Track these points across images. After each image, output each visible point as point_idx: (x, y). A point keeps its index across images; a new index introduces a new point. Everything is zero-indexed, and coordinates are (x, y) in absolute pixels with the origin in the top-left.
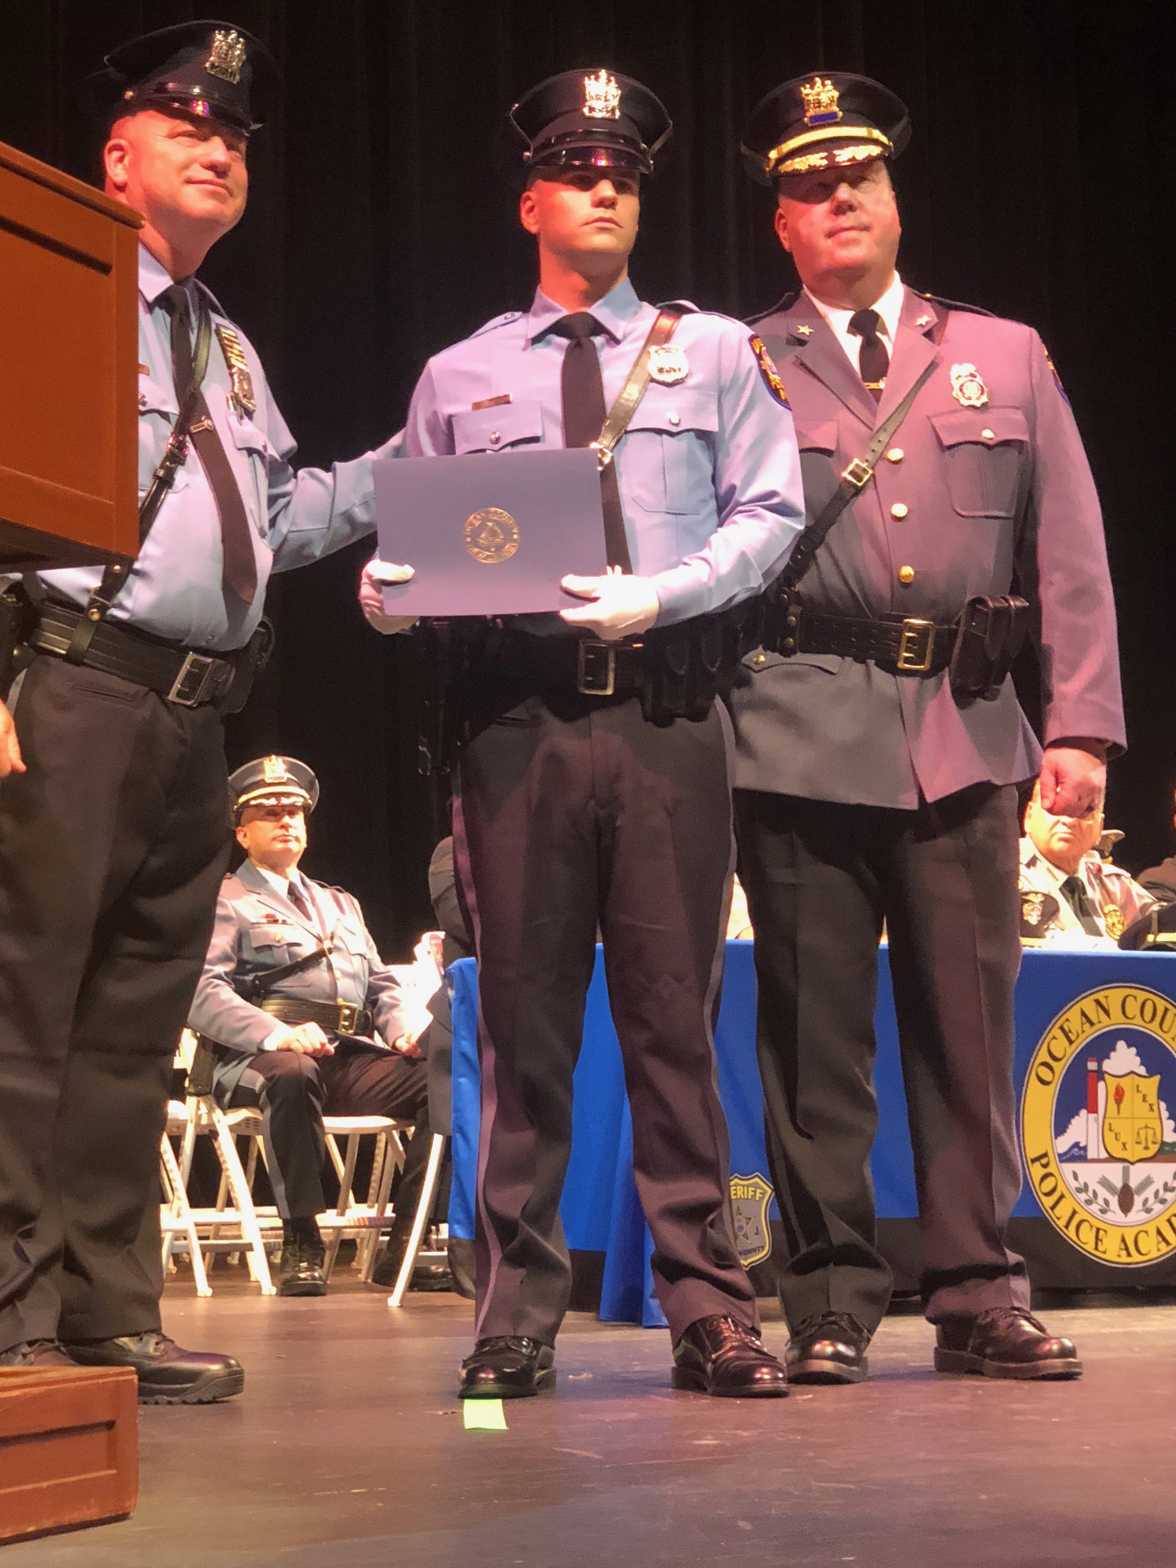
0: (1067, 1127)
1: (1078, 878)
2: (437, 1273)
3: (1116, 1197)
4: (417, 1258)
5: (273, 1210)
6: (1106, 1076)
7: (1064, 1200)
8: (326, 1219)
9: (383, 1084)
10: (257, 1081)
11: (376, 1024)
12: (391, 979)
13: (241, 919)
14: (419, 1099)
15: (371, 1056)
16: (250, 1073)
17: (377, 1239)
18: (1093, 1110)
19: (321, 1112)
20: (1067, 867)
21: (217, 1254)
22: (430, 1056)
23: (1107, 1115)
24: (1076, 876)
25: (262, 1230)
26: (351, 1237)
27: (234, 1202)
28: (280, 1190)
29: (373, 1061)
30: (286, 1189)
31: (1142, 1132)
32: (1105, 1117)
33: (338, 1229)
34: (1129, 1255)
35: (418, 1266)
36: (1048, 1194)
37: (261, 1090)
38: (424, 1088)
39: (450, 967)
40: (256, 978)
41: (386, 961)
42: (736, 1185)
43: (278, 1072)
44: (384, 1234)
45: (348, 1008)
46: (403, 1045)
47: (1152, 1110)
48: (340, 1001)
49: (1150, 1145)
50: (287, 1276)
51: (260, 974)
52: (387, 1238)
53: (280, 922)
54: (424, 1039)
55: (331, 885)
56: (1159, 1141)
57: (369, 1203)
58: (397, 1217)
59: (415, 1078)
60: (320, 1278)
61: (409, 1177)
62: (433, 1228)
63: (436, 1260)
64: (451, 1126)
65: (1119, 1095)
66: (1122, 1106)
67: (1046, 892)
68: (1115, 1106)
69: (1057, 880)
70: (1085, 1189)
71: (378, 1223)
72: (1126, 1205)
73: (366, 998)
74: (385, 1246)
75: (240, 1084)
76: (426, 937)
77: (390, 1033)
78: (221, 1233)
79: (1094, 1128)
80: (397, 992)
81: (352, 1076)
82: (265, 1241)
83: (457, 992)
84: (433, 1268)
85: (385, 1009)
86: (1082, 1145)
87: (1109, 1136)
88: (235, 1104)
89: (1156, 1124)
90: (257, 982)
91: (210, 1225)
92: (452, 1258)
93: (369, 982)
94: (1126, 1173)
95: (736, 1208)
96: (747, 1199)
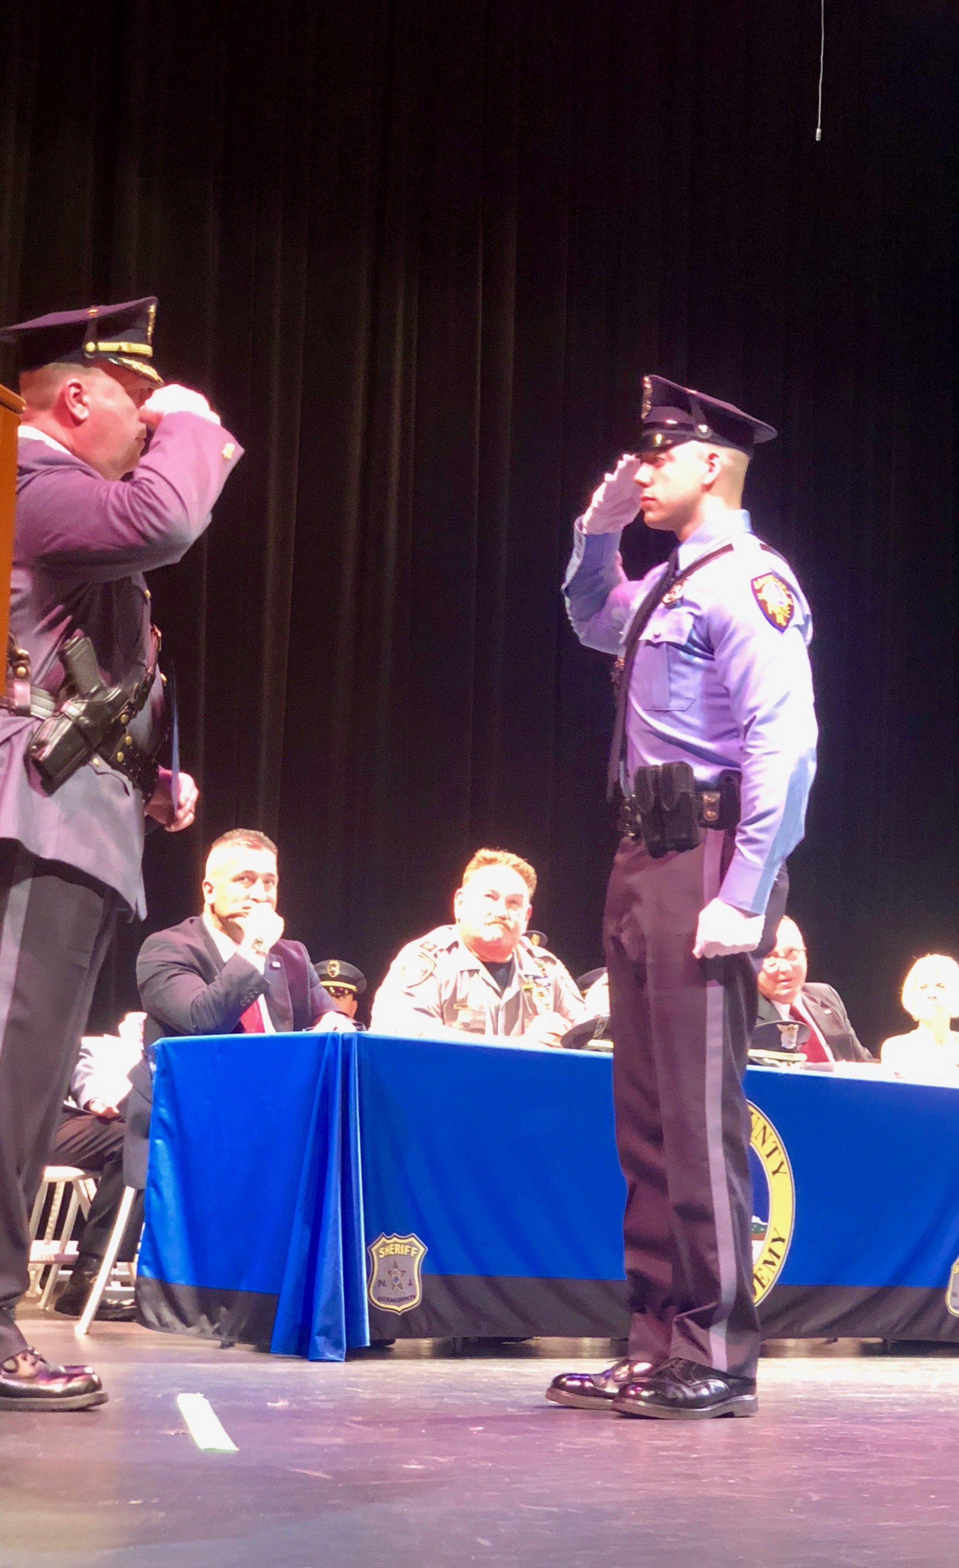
2: (124, 1306)
4: (103, 1292)
9: (76, 1140)
14: (108, 1154)
22: (129, 1118)
29: (67, 1120)
39: (152, 1045)
42: (395, 1243)
52: (70, 1272)
54: (122, 1105)
59: (106, 1135)
61: (93, 1221)
64: (142, 1181)
71: (64, 1259)
74: (68, 1278)
77: (84, 1096)
85: (80, 1076)
92: (139, 1293)
95: (393, 1262)
96: (404, 1255)
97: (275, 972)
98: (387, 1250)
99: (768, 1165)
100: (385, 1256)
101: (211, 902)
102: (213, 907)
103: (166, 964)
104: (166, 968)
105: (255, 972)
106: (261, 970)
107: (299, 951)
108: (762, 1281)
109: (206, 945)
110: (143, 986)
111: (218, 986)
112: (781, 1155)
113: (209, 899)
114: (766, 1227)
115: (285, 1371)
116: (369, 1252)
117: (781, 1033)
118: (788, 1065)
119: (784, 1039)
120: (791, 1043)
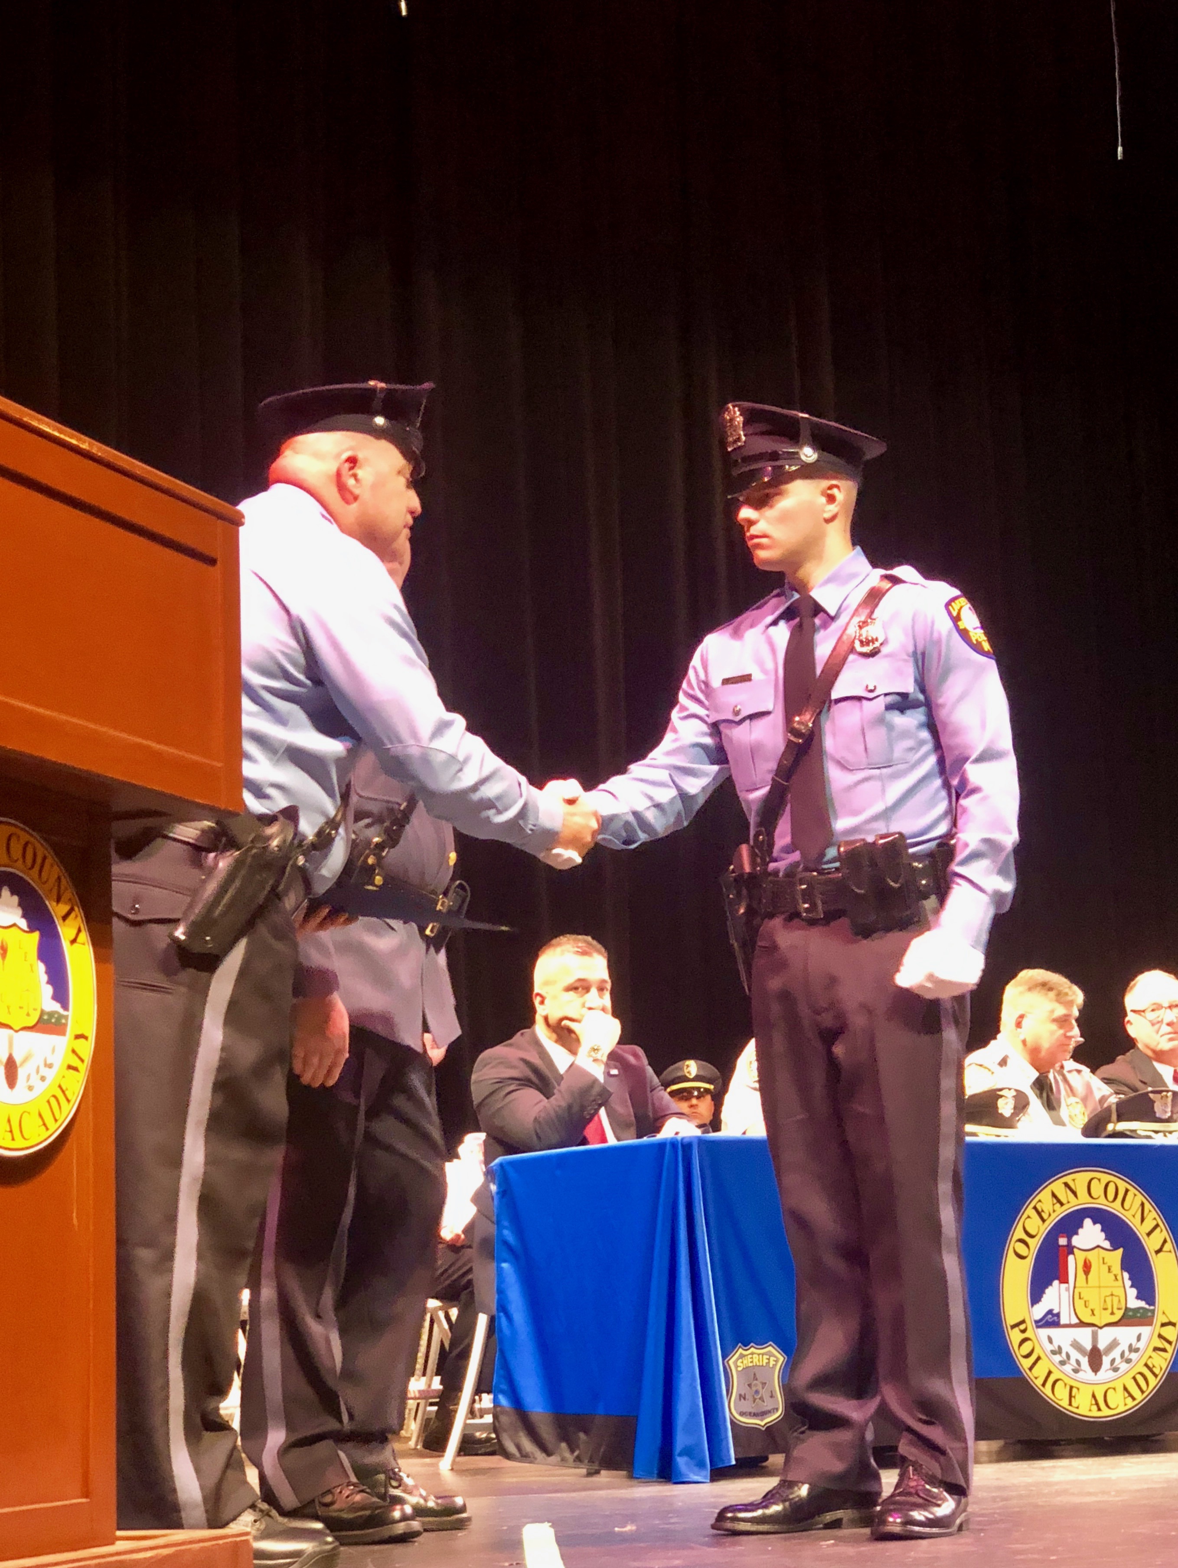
0: (1042, 1295)
2: (483, 1439)
3: (1087, 1358)
6: (1075, 1250)
7: (1040, 1362)
14: (465, 1281)
17: (425, 1410)
18: (1064, 1280)
22: (475, 1244)
23: (1077, 1285)
31: (1109, 1299)
32: (1075, 1287)
34: (1099, 1409)
35: (466, 1432)
38: (469, 1271)
39: (492, 1164)
42: (752, 1354)
46: (450, 1236)
47: (1116, 1279)
49: (1115, 1311)
52: (435, 1408)
54: (469, 1229)
56: (1124, 1308)
58: (445, 1389)
59: (460, 1264)
61: (455, 1353)
64: (493, 1307)
65: (1087, 1267)
66: (1090, 1277)
67: (1017, 1088)
68: (1084, 1277)
70: (1058, 1351)
71: (427, 1395)
72: (1095, 1365)
74: (433, 1416)
79: (1065, 1296)
83: (499, 1186)
84: (478, 1434)
86: (1055, 1312)
87: (1079, 1304)
89: (1120, 1292)
92: (497, 1424)
94: (1095, 1337)
95: (752, 1375)
96: (762, 1366)
97: (612, 1079)
98: (745, 1362)
99: (1151, 1244)
100: (743, 1369)
101: (544, 1014)
102: (546, 1019)
103: (501, 1081)
104: (501, 1085)
105: (595, 1081)
106: (601, 1078)
107: (637, 1056)
108: (1154, 1369)
109: (540, 1057)
110: (480, 1104)
111: (559, 1100)
112: (1162, 1234)
113: (541, 1011)
114: (1153, 1311)
115: (644, 1495)
116: (726, 1364)
117: (1153, 1102)
118: (1165, 1136)
119: (1158, 1108)
120: (1166, 1112)
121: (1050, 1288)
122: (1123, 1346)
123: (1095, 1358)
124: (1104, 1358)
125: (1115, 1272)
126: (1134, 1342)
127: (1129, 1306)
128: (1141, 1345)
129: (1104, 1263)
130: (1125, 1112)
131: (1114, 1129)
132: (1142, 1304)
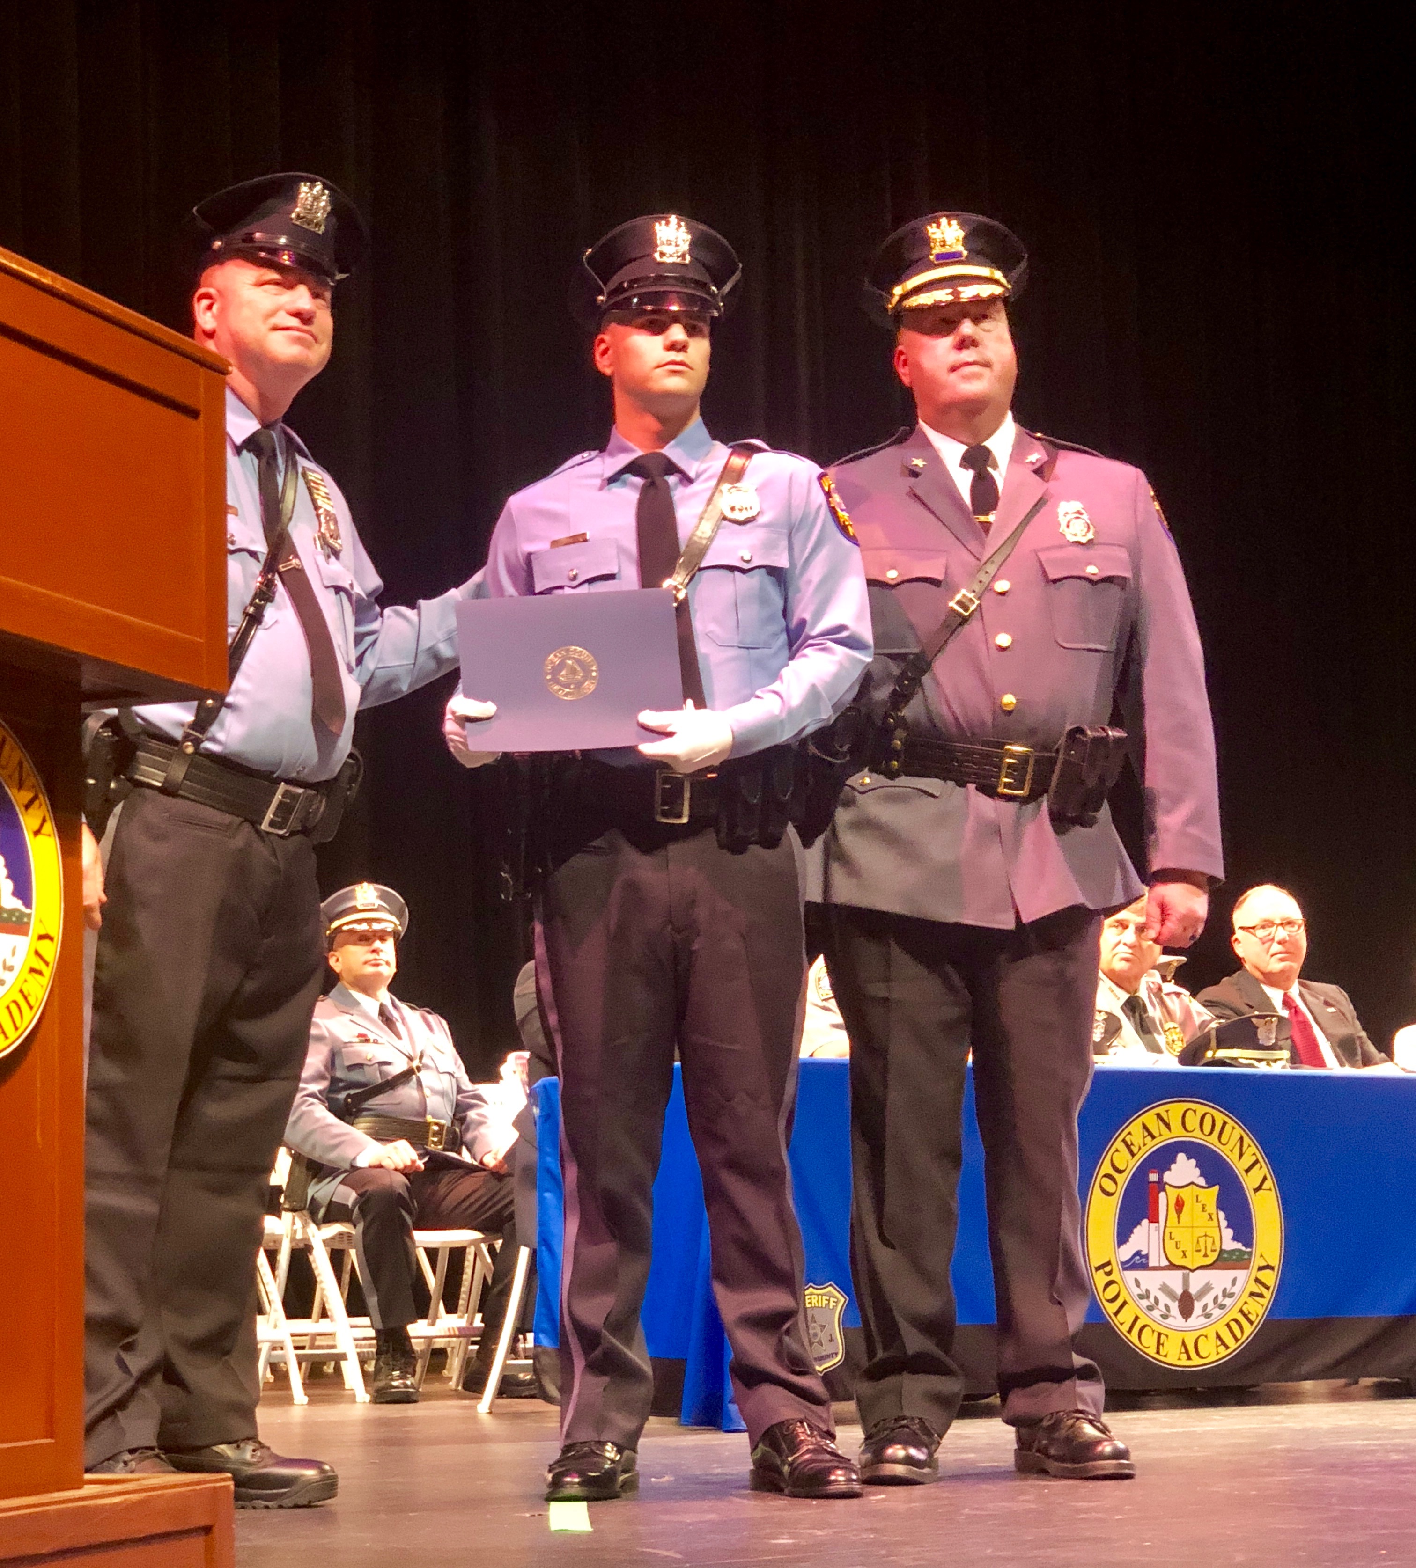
0: (1129, 1236)
1: (1138, 997)
2: (524, 1381)
3: (1177, 1303)
4: (505, 1367)
5: (366, 1321)
6: (1167, 1186)
7: (1126, 1307)
8: (417, 1330)
9: (472, 1199)
10: (349, 1197)
11: (464, 1140)
12: (478, 1097)
13: (335, 1039)
14: (506, 1213)
15: (460, 1172)
16: (342, 1188)
17: (466, 1348)
18: (1154, 1219)
19: (411, 1227)
20: (1127, 985)
21: (313, 1364)
22: (517, 1172)
23: (1168, 1225)
24: (1137, 994)
25: (356, 1340)
26: (442, 1346)
27: (329, 1313)
28: (372, 1301)
29: (462, 1177)
30: (378, 1300)
31: (1202, 1240)
32: (1165, 1226)
33: (429, 1339)
34: (1189, 1358)
35: (506, 1373)
36: (1112, 1301)
37: (354, 1206)
38: (511, 1202)
39: (535, 1086)
40: (349, 1096)
41: (473, 1080)
42: (811, 1294)
43: (370, 1188)
44: (473, 1343)
45: (437, 1124)
46: (490, 1161)
47: (1211, 1218)
48: (429, 1118)
49: (1209, 1252)
50: (381, 1384)
51: (352, 1092)
52: (476, 1347)
53: (372, 1041)
54: (511, 1155)
55: (420, 1007)
56: (1218, 1250)
57: (459, 1314)
58: (486, 1325)
59: (502, 1193)
60: (412, 1386)
61: (496, 1290)
62: (521, 1337)
63: (523, 1368)
64: (535, 1240)
65: (1180, 1205)
66: (1182, 1215)
67: (1109, 1011)
68: (1176, 1215)
69: (1119, 999)
70: (1146, 1295)
71: (468, 1333)
72: (1186, 1310)
73: (454, 1115)
74: (474, 1355)
75: (334, 1199)
76: (512, 1057)
77: (478, 1149)
78: (317, 1343)
79: (1154, 1236)
80: (484, 1110)
81: (442, 1189)
82: (359, 1350)
83: (541, 1110)
84: (521, 1376)
85: (472, 1127)
86: (1143, 1253)
87: (1170, 1245)
88: (328, 1219)
89: (1215, 1233)
90: (349, 1100)
91: (306, 1335)
92: (538, 1366)
93: (457, 1100)
94: (1186, 1281)
95: (810, 1316)
96: (823, 1307)
99: (1250, 1182)
108: (1250, 1316)
112: (1263, 1170)
114: (1250, 1253)
115: (689, 1443)
117: (1257, 1028)
118: (1268, 1064)
119: (1261, 1034)
120: (1270, 1039)
121: (1139, 1227)
122: (1217, 1291)
123: (1186, 1304)
124: (1196, 1303)
125: (1209, 1211)
126: (1228, 1285)
127: (1224, 1247)
128: (1236, 1289)
129: (1197, 1201)
130: (1225, 1038)
131: (1213, 1057)
132: (1239, 1246)
